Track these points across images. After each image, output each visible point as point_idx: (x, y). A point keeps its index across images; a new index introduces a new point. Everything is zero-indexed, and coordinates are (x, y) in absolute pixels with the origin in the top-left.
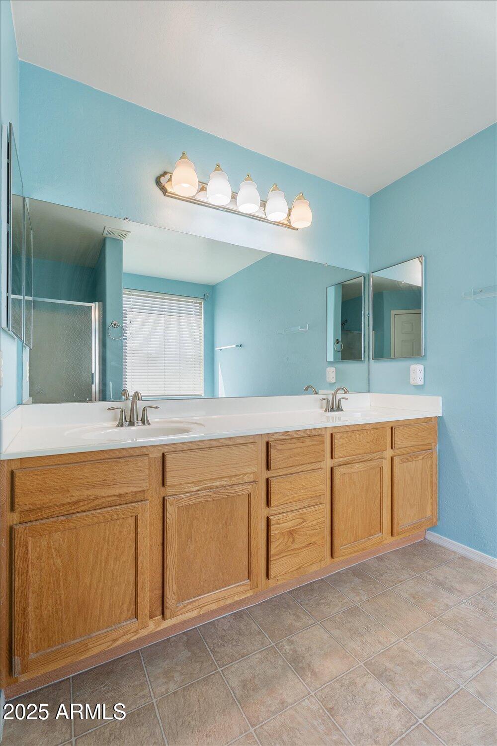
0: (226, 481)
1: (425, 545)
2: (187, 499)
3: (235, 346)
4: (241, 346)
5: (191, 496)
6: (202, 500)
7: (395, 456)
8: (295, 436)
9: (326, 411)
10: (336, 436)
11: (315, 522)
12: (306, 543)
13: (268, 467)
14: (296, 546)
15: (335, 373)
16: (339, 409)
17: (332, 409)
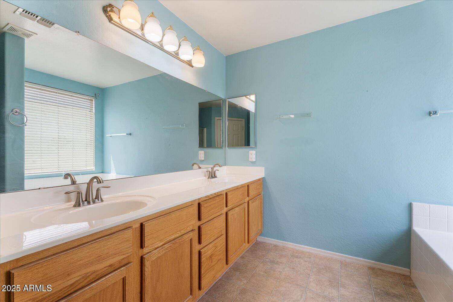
0: (178, 234)
1: (258, 244)
2: (157, 253)
3: (126, 134)
4: (130, 134)
5: (160, 250)
6: (166, 251)
7: (249, 200)
8: (211, 197)
9: (208, 178)
10: (229, 194)
11: (221, 246)
12: (217, 261)
13: (199, 219)
14: (213, 264)
15: (204, 154)
16: (215, 177)
17: (212, 177)
